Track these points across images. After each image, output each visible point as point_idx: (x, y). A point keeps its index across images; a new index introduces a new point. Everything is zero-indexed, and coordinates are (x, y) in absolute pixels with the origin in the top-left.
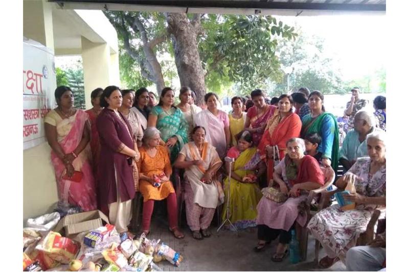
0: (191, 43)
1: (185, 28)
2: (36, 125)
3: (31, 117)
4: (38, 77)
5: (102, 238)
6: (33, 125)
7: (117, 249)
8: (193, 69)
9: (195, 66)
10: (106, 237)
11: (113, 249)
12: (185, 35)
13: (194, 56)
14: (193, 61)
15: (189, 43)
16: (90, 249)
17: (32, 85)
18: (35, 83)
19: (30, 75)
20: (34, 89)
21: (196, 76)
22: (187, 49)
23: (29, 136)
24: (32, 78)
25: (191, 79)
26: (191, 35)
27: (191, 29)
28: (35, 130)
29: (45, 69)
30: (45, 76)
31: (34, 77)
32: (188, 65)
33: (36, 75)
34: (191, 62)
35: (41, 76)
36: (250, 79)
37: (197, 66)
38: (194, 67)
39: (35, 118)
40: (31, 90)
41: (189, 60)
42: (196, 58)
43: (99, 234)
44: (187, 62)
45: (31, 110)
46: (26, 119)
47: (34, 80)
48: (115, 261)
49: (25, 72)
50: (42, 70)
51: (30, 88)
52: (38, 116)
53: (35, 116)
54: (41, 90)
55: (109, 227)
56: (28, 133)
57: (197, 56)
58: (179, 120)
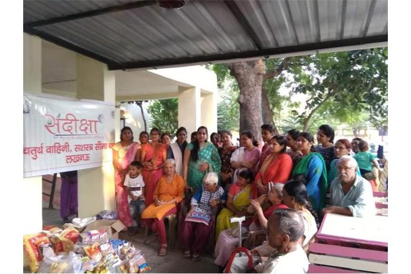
0: (247, 83)
1: (241, 71)
2: (87, 155)
3: (83, 149)
4: (93, 123)
5: (91, 238)
6: (83, 155)
7: (97, 248)
8: (247, 106)
9: (250, 103)
10: (94, 238)
11: (93, 247)
12: (242, 77)
13: (249, 95)
14: (248, 100)
15: (245, 83)
16: (80, 243)
17: (86, 128)
18: (89, 127)
19: (84, 122)
20: (88, 131)
21: (249, 113)
22: (243, 89)
23: (78, 162)
24: (86, 123)
25: (246, 116)
26: (247, 77)
27: (247, 72)
28: (86, 159)
29: (102, 116)
30: (100, 122)
31: (88, 123)
32: (243, 104)
33: (91, 121)
34: (245, 100)
35: (95, 122)
36: (379, 107)
37: (252, 104)
38: (248, 104)
39: (87, 150)
40: (84, 132)
41: (244, 99)
42: (251, 97)
43: (90, 234)
44: (242, 101)
45: (85, 145)
46: (76, 151)
47: (88, 125)
48: (91, 255)
49: (78, 120)
50: (97, 117)
51: (83, 130)
52: (92, 148)
53: (88, 149)
54: (96, 131)
55: (101, 232)
56: (78, 161)
57: (252, 95)
58: (210, 153)
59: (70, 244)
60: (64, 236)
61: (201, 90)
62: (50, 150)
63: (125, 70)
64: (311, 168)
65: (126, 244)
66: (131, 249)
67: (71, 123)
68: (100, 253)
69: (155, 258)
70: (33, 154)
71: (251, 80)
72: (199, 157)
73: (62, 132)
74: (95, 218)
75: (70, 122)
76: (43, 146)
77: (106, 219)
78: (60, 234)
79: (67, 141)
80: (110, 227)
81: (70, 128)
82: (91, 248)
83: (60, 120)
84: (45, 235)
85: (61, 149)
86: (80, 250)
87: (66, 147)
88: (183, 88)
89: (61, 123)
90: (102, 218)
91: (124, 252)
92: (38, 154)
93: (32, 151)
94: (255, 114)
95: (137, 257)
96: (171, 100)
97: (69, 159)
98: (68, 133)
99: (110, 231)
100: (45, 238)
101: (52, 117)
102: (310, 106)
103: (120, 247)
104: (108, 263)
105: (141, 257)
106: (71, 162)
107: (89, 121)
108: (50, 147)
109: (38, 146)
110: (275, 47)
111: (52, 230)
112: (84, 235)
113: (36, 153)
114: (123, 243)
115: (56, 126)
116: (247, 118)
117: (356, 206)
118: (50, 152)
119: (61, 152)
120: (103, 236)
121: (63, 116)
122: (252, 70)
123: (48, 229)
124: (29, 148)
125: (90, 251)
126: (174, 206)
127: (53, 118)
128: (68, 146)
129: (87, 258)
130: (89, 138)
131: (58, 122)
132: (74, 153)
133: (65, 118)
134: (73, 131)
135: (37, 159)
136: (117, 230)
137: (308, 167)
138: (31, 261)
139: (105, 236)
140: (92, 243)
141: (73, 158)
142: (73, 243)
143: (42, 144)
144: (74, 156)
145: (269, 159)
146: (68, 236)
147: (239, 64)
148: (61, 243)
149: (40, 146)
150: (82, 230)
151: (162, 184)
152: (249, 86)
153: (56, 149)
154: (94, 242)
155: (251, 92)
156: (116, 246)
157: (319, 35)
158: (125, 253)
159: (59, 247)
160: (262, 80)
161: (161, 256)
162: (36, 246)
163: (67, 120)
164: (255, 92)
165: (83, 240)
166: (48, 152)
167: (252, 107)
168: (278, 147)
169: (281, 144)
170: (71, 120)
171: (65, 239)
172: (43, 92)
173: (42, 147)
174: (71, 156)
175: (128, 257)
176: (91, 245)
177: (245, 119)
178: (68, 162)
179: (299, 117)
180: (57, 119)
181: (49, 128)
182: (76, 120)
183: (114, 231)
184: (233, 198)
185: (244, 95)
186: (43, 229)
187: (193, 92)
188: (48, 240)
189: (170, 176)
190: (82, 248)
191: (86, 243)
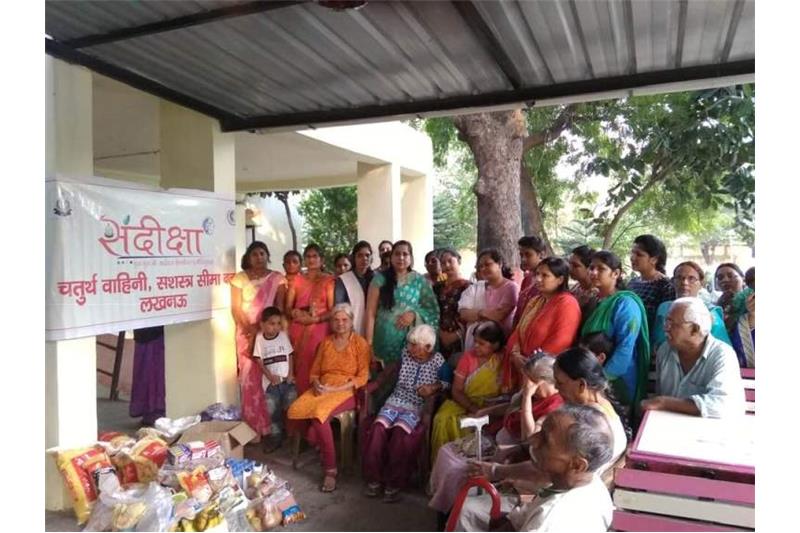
0: (492, 156)
1: (480, 132)
2: (182, 296)
3: (174, 285)
4: (193, 235)
5: (191, 455)
6: (174, 296)
7: (202, 475)
8: (492, 201)
9: (497, 196)
10: (196, 456)
11: (195, 472)
12: (482, 143)
13: (495, 179)
14: (494, 189)
15: (488, 156)
16: (168, 465)
17: (180, 245)
18: (185, 243)
19: (175, 233)
20: (184, 249)
21: (496, 213)
22: (485, 167)
23: (163, 310)
24: (179, 235)
25: (488, 221)
26: (491, 143)
27: (492, 132)
28: (180, 303)
29: (210, 221)
30: (207, 231)
31: (184, 234)
32: (484, 196)
33: (188, 231)
34: (489, 190)
35: (198, 232)
37: (501, 197)
38: (494, 198)
39: (182, 287)
40: (176, 251)
41: (487, 187)
42: (500, 183)
43: (188, 449)
44: (482, 190)
45: (176, 277)
46: (162, 288)
47: (184, 238)
48: (191, 490)
49: (164, 229)
50: (201, 223)
51: (175, 249)
52: (190, 284)
53: (183, 284)
54: (198, 250)
55: (211, 445)
56: (164, 307)
57: (501, 178)
58: (418, 293)
59: (150, 468)
60: (139, 452)
61: (402, 168)
62: (109, 286)
63: (253, 132)
64: (619, 320)
65: (258, 469)
66: (266, 478)
67: (150, 235)
68: (207, 486)
69: (315, 496)
70: (77, 294)
71: (500, 151)
72: (397, 301)
73: (133, 252)
74: (199, 418)
75: (148, 232)
76: (96, 278)
77: (220, 419)
78: (131, 448)
79: (143, 270)
80: (226, 434)
81: (148, 245)
82: (191, 476)
83: (130, 228)
84: (103, 450)
85: (131, 284)
86: (171, 478)
87: (141, 281)
88: (366, 166)
89: (132, 234)
90: (211, 419)
91: (254, 483)
92: (87, 295)
93: (76, 288)
94: (508, 215)
95: (279, 493)
96: (343, 189)
97: (147, 304)
98: (145, 253)
99: (227, 442)
100: (102, 456)
101: (113, 222)
102: (614, 199)
103: (246, 474)
104: (224, 504)
105: (288, 493)
106: (149, 310)
107: (185, 230)
108: (110, 281)
109: (86, 280)
110: (547, 83)
111: (115, 440)
112: (176, 451)
113: (83, 293)
114: (252, 467)
115: (121, 241)
116: (492, 224)
117: (706, 396)
118: (110, 290)
119: (132, 290)
120: (212, 453)
121: (135, 222)
122: (502, 127)
123: (108, 439)
124: (70, 284)
125: (188, 480)
126: (350, 394)
127: (117, 226)
128: (145, 279)
129: (183, 494)
130: (184, 262)
131: (126, 234)
132: (156, 292)
133: (140, 226)
134: (154, 250)
135: (85, 304)
136: (239, 441)
137: (612, 320)
138: (77, 500)
139: (218, 452)
140: (192, 467)
141: (154, 301)
142: (156, 466)
143: (95, 275)
144: (156, 298)
145: (535, 303)
146: (146, 453)
147: (476, 117)
148: (133, 465)
149: (90, 279)
150: (174, 441)
151: (327, 353)
152: (496, 160)
153: (120, 284)
154: (197, 465)
155: (501, 171)
156: (239, 472)
157: (634, 60)
158: (256, 486)
159: (129, 474)
160: (522, 149)
161: (325, 492)
162: (86, 471)
163: (143, 227)
164: (507, 172)
165: (177, 461)
166: (106, 291)
167: (501, 201)
168: (552, 282)
169: (557, 275)
170: (149, 227)
171: (141, 459)
172: (96, 174)
173: (94, 281)
174: (150, 299)
175: (263, 494)
176: (190, 470)
177: (488, 226)
178: (144, 311)
179: (595, 221)
180: (122, 228)
181: (108, 244)
182: (159, 229)
183: (234, 443)
184: (465, 381)
185: (487, 179)
186: (99, 439)
187: (386, 174)
188: (108, 461)
189: (342, 338)
190: (174, 475)
191: (181, 466)
